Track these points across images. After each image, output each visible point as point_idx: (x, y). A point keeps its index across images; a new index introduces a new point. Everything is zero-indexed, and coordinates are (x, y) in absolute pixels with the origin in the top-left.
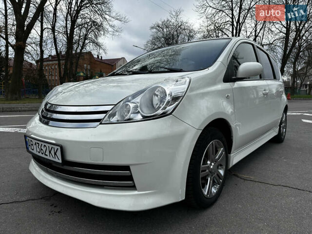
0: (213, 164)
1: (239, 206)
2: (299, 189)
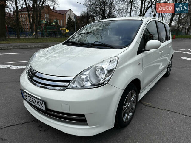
0: (129, 104)
1: (143, 125)
2: (175, 112)
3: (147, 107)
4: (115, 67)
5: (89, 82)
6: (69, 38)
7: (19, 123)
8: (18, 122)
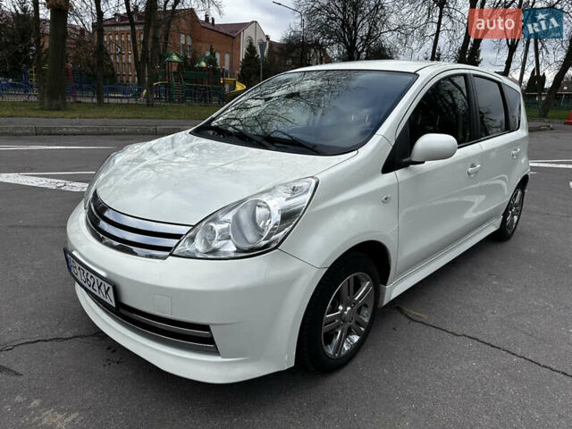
0: (349, 308)
2: (492, 346)
3: (412, 322)
4: (306, 204)
5: (230, 241)
6: (213, 116)
7: (59, 336)
8: (56, 334)
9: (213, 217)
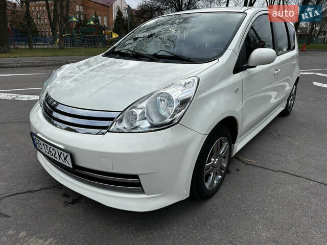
0: (217, 160)
1: (239, 195)
2: (296, 176)
3: (247, 166)
4: (193, 94)
5: (146, 121)
6: (115, 45)
7: (31, 190)
8: (29, 188)
9: (133, 106)
